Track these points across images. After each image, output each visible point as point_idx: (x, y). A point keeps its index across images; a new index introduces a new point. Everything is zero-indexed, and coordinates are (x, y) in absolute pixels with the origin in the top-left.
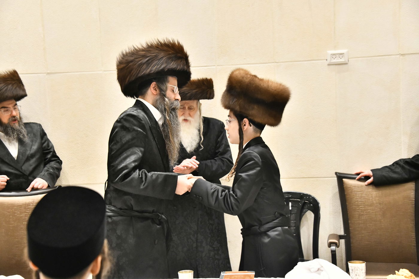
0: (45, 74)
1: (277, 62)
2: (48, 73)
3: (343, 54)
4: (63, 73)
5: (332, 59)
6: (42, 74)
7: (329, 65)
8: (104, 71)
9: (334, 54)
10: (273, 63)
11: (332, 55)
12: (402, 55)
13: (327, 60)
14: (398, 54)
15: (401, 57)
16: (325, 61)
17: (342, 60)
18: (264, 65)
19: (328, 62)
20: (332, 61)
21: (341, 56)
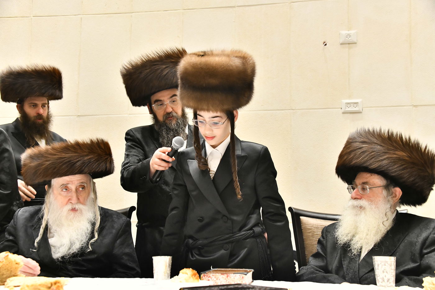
0: (76, 117)
1: (293, 109)
2: (79, 115)
3: (357, 104)
4: (93, 115)
5: (347, 107)
6: (73, 117)
7: (343, 113)
8: (130, 114)
9: (349, 103)
10: (290, 110)
11: (346, 104)
12: (415, 106)
13: (341, 109)
14: (411, 106)
15: (414, 108)
16: (340, 109)
17: (357, 109)
18: (281, 111)
19: (343, 110)
20: (346, 110)
21: (355, 105)
